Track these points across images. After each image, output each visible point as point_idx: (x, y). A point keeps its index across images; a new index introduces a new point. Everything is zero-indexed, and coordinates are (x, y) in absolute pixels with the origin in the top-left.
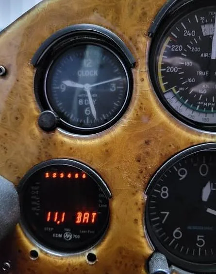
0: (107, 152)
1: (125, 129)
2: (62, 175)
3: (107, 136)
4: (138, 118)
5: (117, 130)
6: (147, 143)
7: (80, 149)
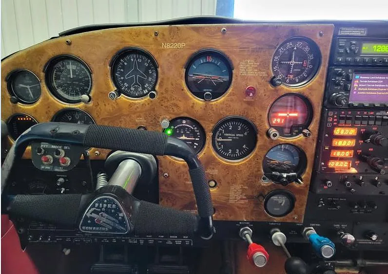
0: (35, 110)
1: (40, 103)
2: (22, 119)
3: (35, 105)
4: (44, 99)
5: (38, 103)
6: (49, 107)
7: (26, 109)
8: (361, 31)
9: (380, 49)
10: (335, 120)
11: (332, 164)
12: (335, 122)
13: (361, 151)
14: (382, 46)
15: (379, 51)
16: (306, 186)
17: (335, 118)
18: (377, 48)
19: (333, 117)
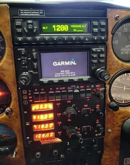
8: (39, 12)
9: (60, 29)
10: (30, 98)
11: (39, 136)
12: (31, 99)
13: (61, 123)
14: (60, 25)
15: (59, 30)
16: (22, 157)
17: (30, 96)
18: (56, 28)
19: (27, 94)
